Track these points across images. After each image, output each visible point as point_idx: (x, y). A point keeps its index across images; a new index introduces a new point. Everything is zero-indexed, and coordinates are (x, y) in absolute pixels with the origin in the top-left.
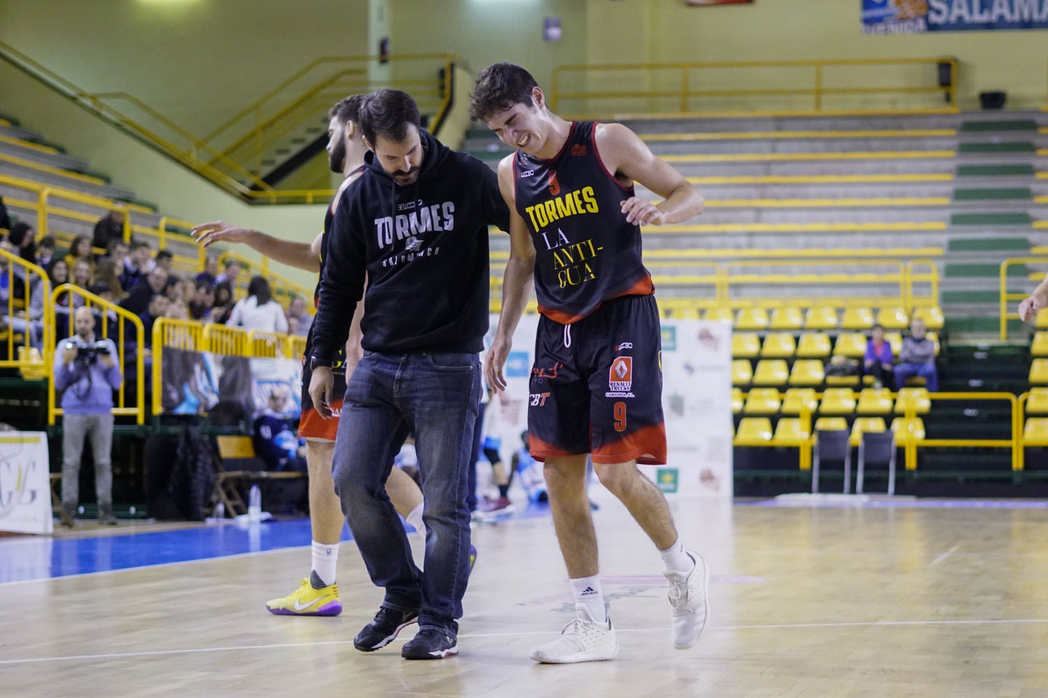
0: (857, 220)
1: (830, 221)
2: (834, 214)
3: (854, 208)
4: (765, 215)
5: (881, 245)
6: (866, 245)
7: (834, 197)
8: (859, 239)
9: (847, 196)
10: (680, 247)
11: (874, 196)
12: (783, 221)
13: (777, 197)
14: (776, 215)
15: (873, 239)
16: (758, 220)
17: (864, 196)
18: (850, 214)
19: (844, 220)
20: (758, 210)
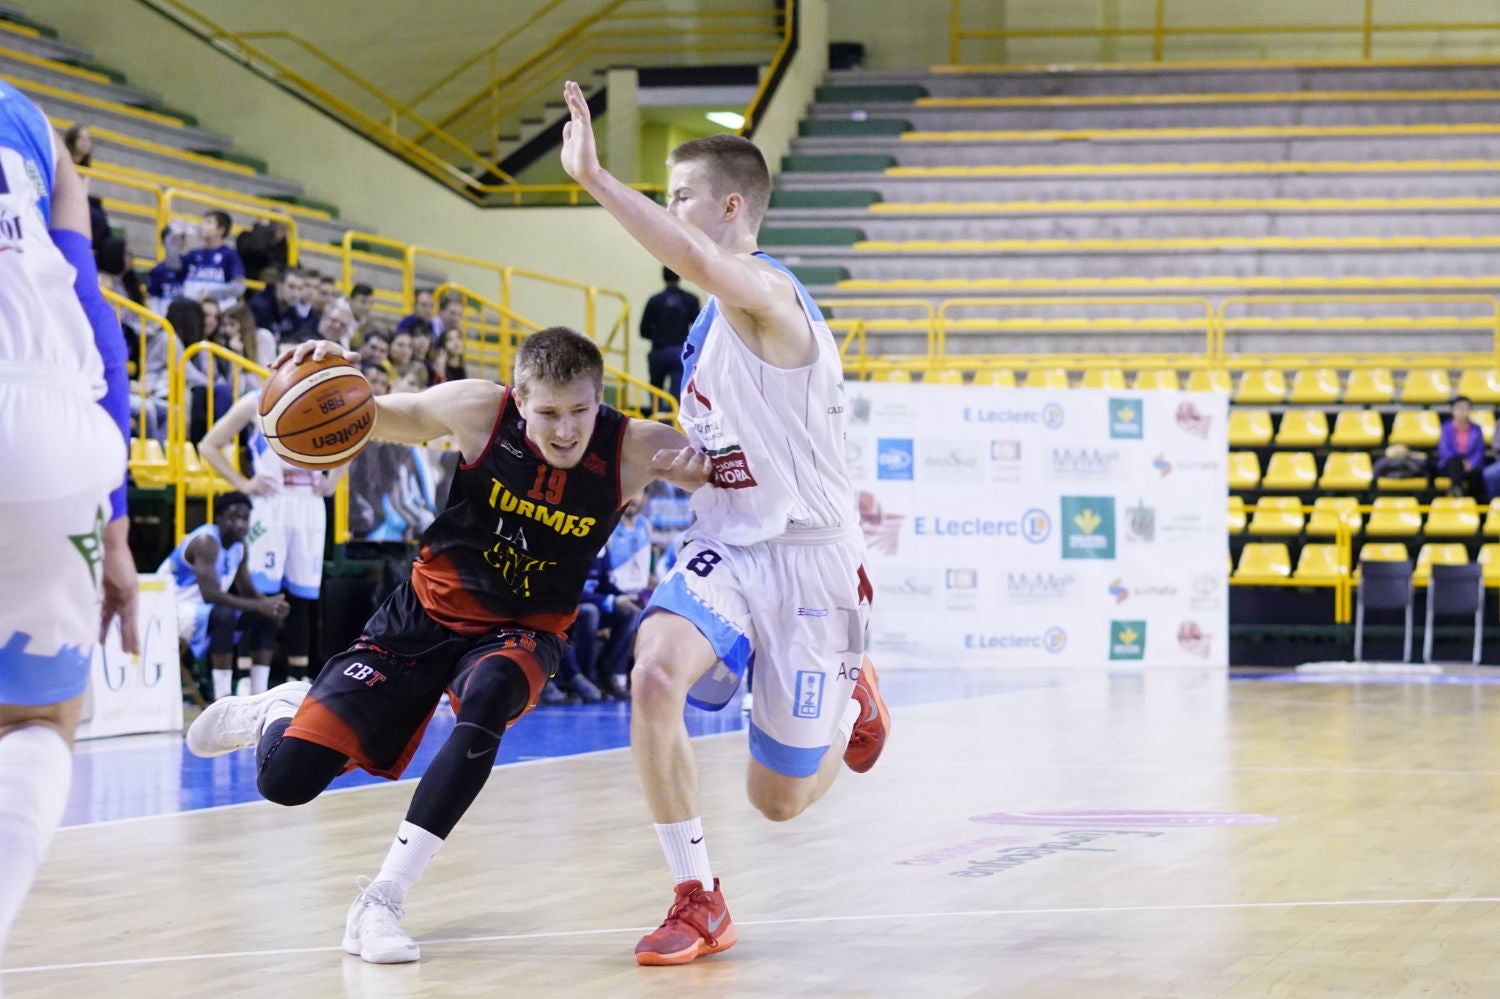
0: (1426, 231)
1: (1385, 233)
2: (1393, 221)
3: (1422, 213)
4: (1281, 222)
5: (1463, 271)
6: (1440, 271)
7: (1390, 194)
8: (1432, 260)
9: (1411, 193)
10: (1151, 274)
11: (1454, 193)
12: (1311, 231)
13: (1303, 195)
14: (1300, 223)
15: (1452, 261)
16: (1271, 231)
17: (1439, 194)
18: (1416, 222)
19: (1406, 231)
20: (1273, 215)
